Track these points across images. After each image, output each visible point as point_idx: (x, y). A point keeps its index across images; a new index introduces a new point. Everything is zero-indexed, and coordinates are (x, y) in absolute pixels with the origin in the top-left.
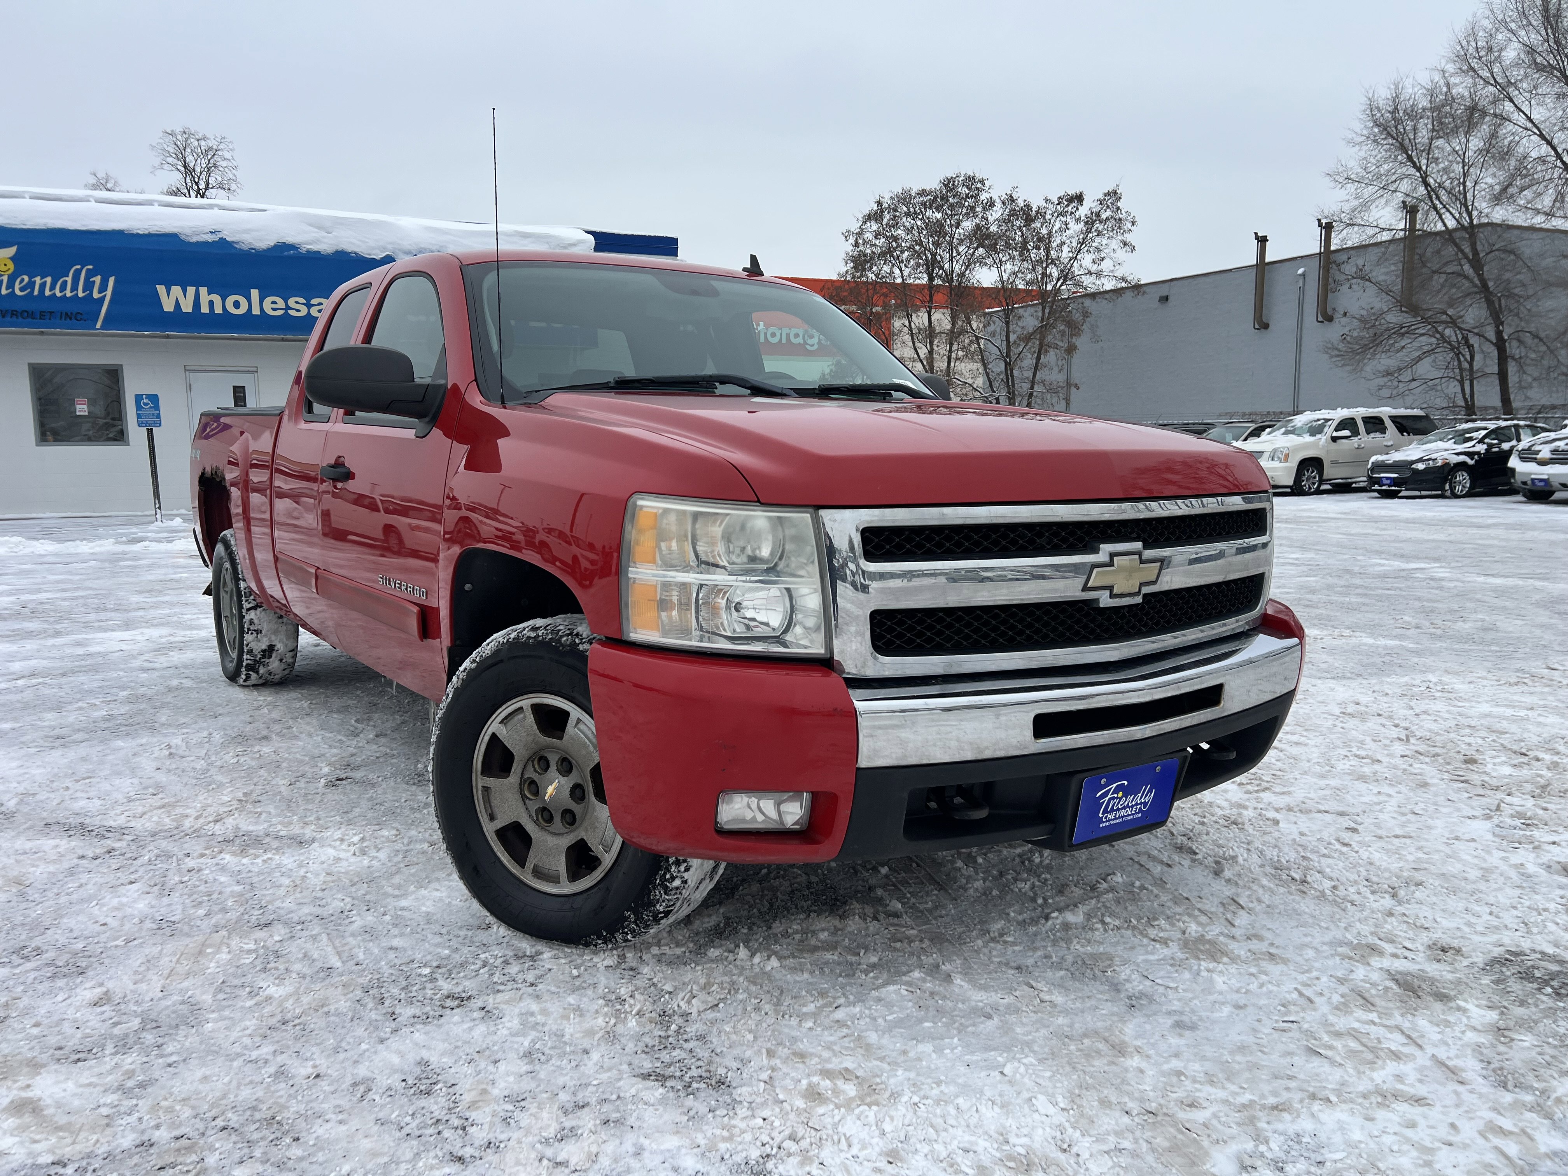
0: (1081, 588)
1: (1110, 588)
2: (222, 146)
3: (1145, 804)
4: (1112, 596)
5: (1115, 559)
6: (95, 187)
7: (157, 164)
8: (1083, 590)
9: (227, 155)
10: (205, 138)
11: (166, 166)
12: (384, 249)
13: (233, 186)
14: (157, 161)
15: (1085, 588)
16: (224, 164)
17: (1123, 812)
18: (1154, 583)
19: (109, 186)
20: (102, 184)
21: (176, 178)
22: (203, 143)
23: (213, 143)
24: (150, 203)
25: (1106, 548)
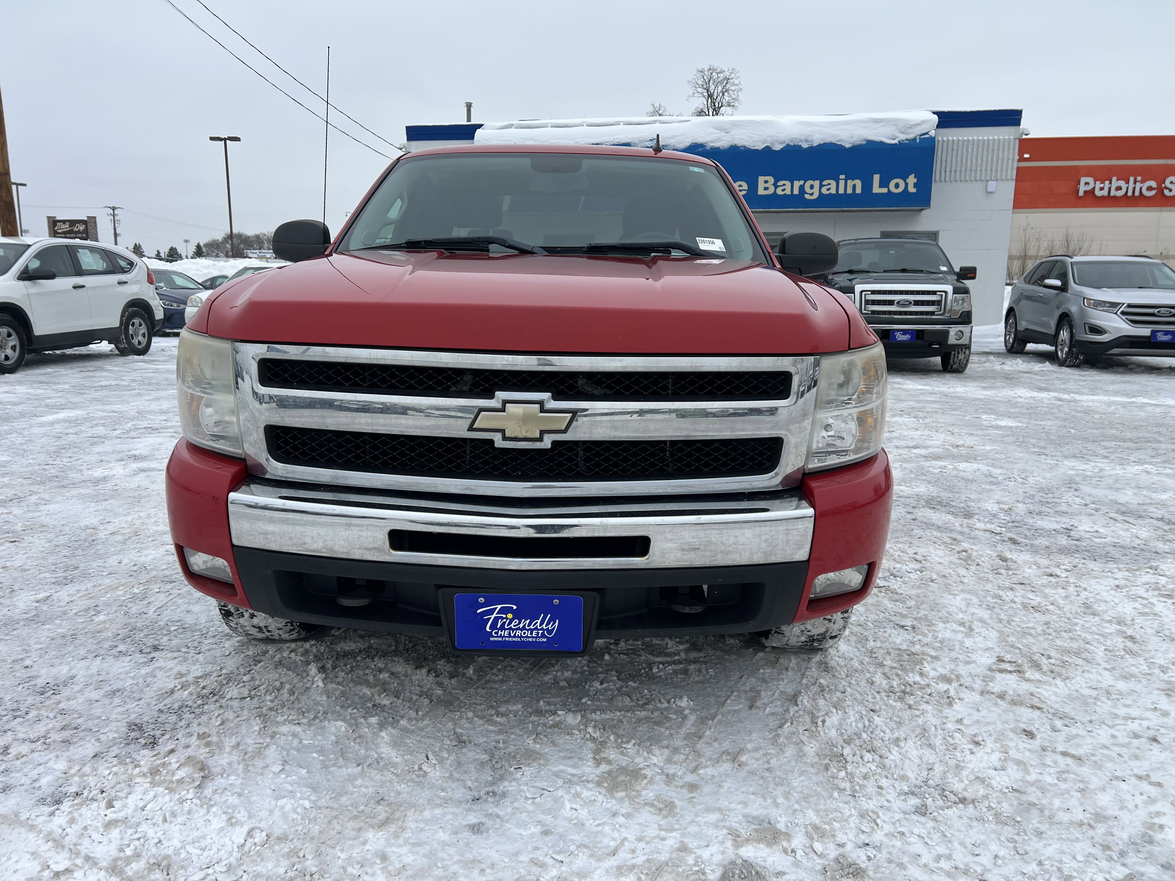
0: (467, 428)
1: (503, 431)
2: (733, 76)
3: (550, 632)
4: (505, 438)
5: (507, 405)
6: (653, 114)
7: (691, 94)
8: (468, 430)
9: (737, 82)
10: (722, 72)
11: (696, 95)
12: (765, 141)
13: (736, 104)
14: (691, 91)
15: (471, 429)
16: (733, 88)
17: (518, 633)
18: (565, 431)
19: (660, 112)
20: (657, 112)
21: (701, 102)
22: (722, 75)
23: (727, 74)
24: (618, 123)
25: (501, 395)
